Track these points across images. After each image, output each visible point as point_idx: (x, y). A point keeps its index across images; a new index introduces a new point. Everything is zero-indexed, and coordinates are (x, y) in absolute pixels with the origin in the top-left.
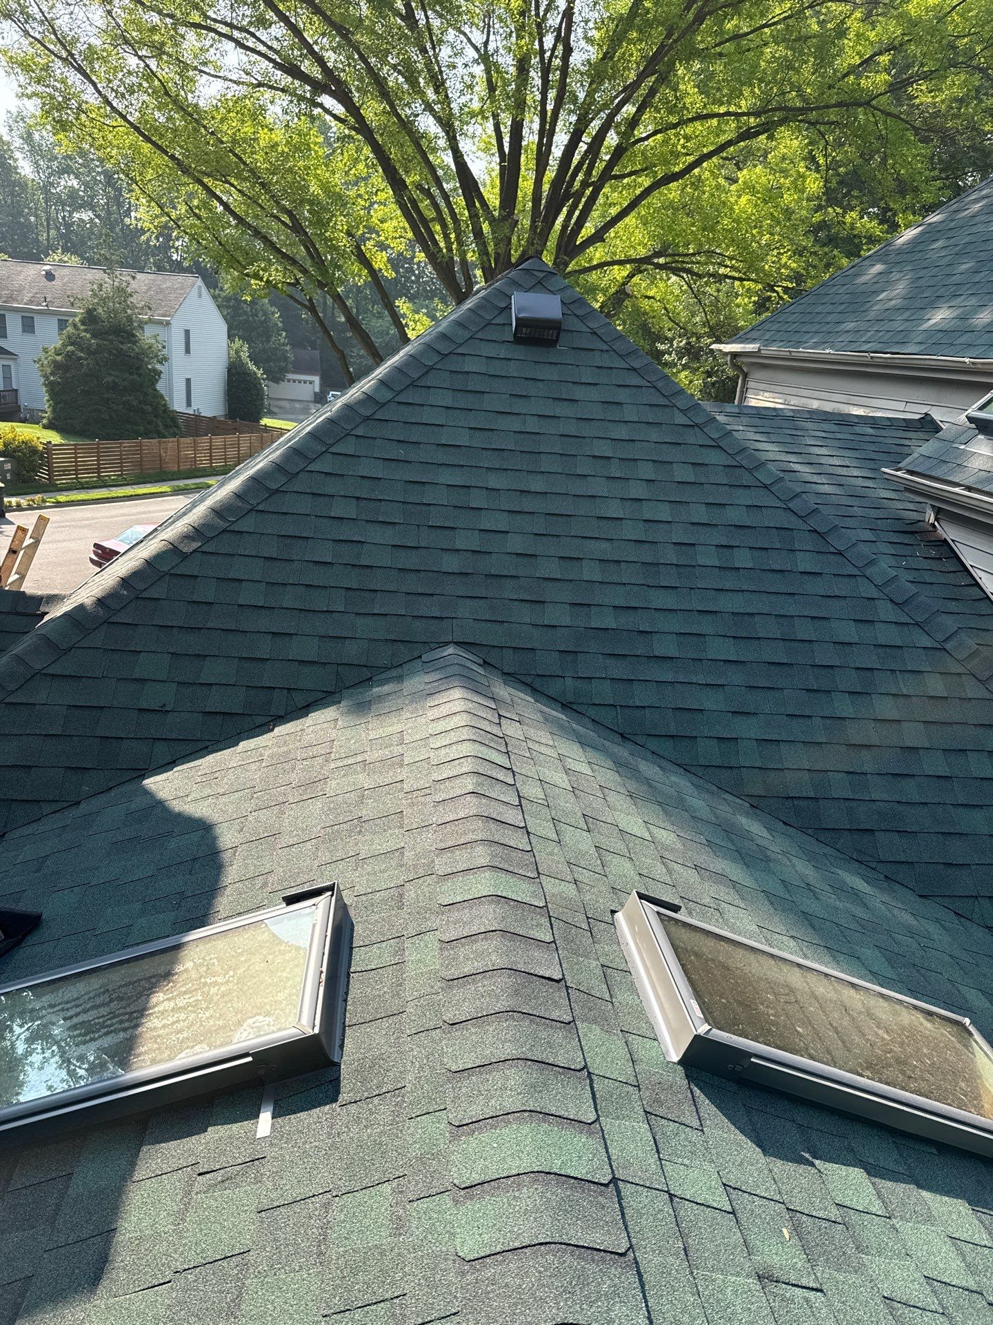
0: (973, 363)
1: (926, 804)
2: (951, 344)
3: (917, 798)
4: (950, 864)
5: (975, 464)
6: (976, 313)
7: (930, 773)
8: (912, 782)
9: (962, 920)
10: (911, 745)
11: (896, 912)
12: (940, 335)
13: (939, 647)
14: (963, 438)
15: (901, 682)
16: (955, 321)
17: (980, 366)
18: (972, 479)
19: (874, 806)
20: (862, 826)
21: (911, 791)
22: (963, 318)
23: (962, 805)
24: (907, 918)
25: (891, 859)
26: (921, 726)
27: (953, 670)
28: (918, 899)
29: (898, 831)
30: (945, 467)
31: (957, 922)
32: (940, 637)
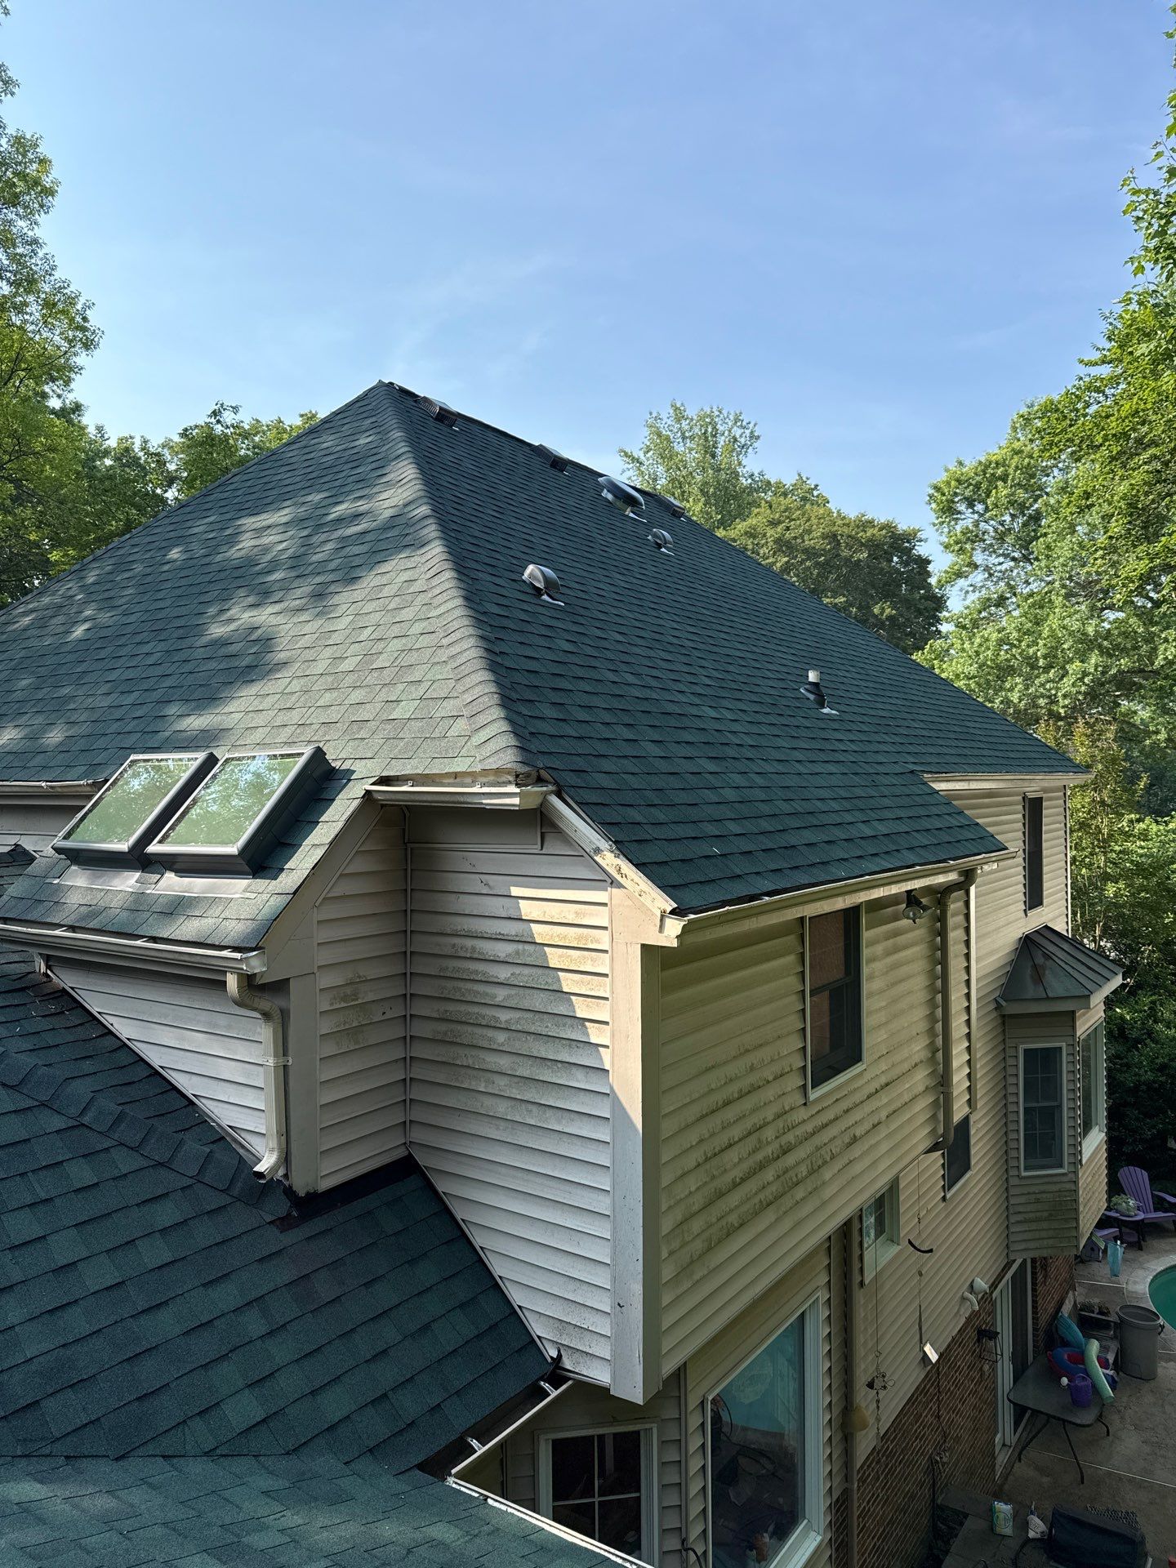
0: (51, 787)
1: (100, 1330)
2: (25, 768)
3: (87, 1329)
4: (145, 1395)
5: (73, 900)
6: (45, 732)
7: (97, 1288)
8: (76, 1310)
9: (175, 1461)
10: (65, 1262)
11: (86, 1503)
12: (10, 757)
13: (76, 1123)
14: (56, 871)
15: (36, 1186)
16: (25, 741)
17: (59, 790)
18: (73, 917)
19: (33, 1367)
20: (23, 1403)
21: (77, 1322)
22: (32, 738)
23: (143, 1312)
24: (103, 1503)
25: (69, 1430)
26: (73, 1231)
27: (99, 1147)
28: (116, 1465)
29: (71, 1386)
30: (41, 909)
31: (168, 1468)
32: (73, 1111)
